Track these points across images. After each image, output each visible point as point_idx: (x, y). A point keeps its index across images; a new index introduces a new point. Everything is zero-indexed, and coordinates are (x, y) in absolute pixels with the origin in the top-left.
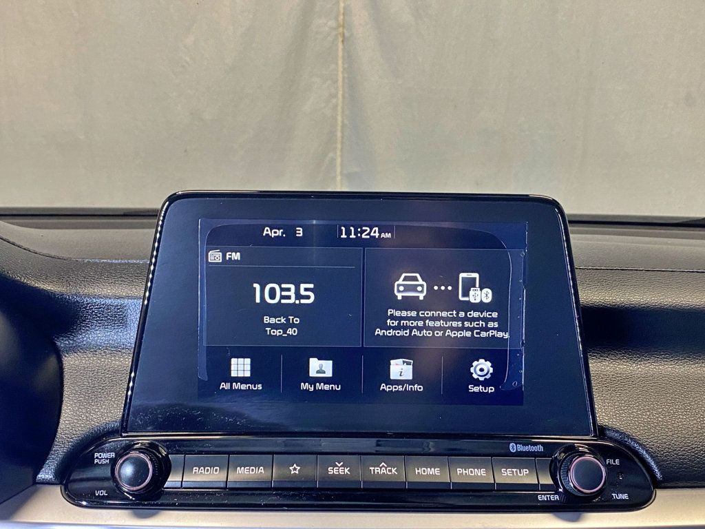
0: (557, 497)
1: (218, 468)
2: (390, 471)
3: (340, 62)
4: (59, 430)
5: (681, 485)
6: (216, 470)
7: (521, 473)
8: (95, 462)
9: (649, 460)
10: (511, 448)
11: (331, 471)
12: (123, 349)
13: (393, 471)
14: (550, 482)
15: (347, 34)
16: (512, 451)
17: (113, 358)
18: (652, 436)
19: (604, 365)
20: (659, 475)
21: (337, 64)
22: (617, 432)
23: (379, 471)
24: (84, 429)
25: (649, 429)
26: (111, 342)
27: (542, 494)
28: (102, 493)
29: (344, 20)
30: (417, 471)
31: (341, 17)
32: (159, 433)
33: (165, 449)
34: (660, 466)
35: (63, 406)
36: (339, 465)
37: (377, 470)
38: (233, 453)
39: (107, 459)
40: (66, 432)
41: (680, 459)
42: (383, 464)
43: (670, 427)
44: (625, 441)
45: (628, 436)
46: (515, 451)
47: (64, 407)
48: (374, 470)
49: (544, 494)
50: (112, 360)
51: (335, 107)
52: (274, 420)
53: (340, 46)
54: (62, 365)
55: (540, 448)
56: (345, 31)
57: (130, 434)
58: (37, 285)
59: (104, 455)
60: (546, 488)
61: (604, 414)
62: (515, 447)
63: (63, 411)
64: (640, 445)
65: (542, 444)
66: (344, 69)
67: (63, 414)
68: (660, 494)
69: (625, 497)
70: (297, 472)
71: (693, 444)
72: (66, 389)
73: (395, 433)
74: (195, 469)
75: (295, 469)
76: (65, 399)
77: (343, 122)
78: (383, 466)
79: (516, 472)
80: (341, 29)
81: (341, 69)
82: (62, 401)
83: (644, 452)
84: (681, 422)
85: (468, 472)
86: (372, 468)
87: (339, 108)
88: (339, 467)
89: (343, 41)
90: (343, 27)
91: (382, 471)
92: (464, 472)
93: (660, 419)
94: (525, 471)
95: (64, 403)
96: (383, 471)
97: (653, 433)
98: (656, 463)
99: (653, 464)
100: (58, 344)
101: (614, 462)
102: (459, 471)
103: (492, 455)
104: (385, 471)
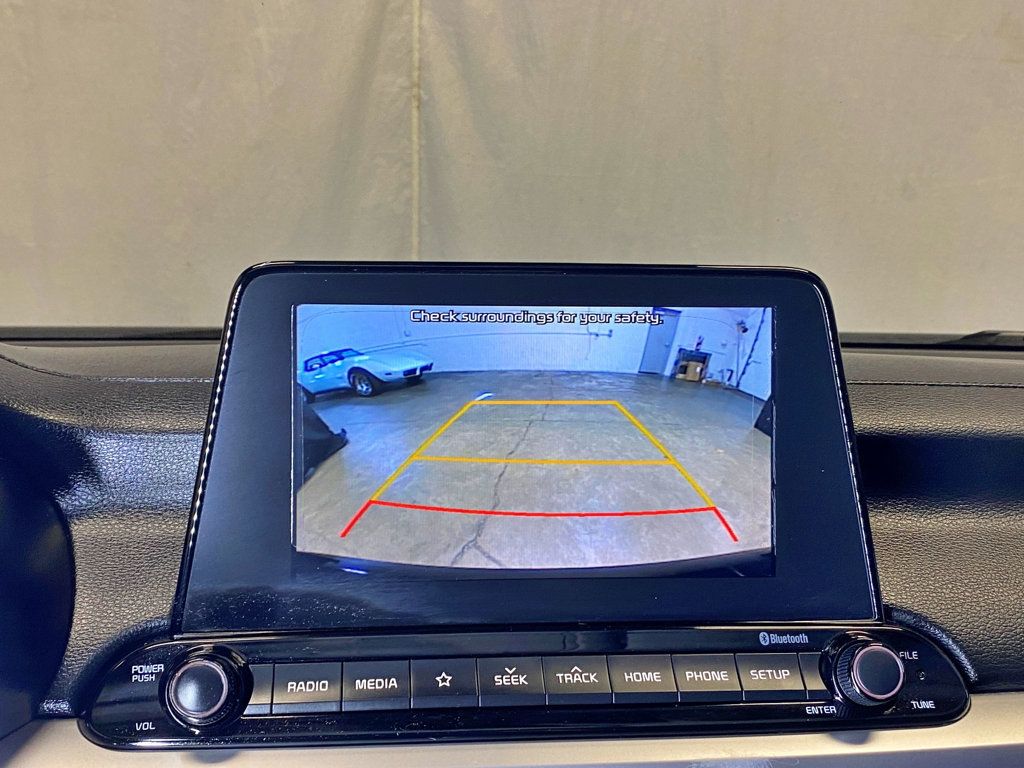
0: (833, 709)
1: (326, 682)
2: (588, 678)
3: (415, 138)
4: (72, 633)
5: (1004, 687)
6: (324, 685)
7: (778, 676)
8: (133, 679)
9: (958, 652)
10: (761, 639)
11: (499, 680)
12: (166, 511)
13: (592, 678)
14: (821, 686)
15: (425, 97)
16: (763, 643)
17: (150, 525)
18: (959, 617)
19: (879, 521)
20: (972, 674)
21: (410, 139)
22: (909, 613)
23: (571, 678)
24: (112, 631)
25: (953, 608)
26: (146, 500)
27: (811, 705)
28: (146, 726)
29: (419, 76)
30: (627, 677)
31: (416, 74)
32: (232, 633)
33: (243, 656)
34: (974, 660)
35: (77, 597)
36: (511, 672)
37: (568, 677)
38: (348, 660)
39: (152, 674)
40: (83, 636)
41: (1000, 649)
42: (576, 668)
43: (983, 604)
44: (922, 626)
45: (925, 619)
46: (767, 643)
47: (78, 599)
48: (563, 677)
49: (815, 705)
50: (149, 529)
51: (409, 200)
52: (406, 608)
53: (415, 113)
54: (71, 536)
55: (804, 639)
56: (422, 92)
57: (185, 635)
58: (32, 413)
59: (146, 669)
60: (815, 695)
61: (888, 588)
62: (767, 638)
63: (77, 606)
64: (943, 631)
65: (806, 632)
66: (421, 146)
67: (78, 611)
68: (977, 701)
69: (929, 705)
70: (448, 684)
71: (1016, 628)
72: (79, 572)
73: (589, 623)
74: (291, 685)
75: (444, 680)
76: (79, 586)
77: (419, 222)
78: (576, 671)
79: (772, 673)
80: (415, 90)
81: (416, 147)
82: (75, 591)
83: (951, 642)
84: (997, 597)
85: (702, 676)
86: (560, 675)
87: (415, 203)
88: (511, 675)
89: (418, 107)
90: (419, 87)
91: (575, 679)
92: (696, 676)
93: (967, 594)
94: (784, 673)
95: (78, 592)
96: (577, 678)
97: (960, 614)
98: (968, 656)
99: (963, 657)
100: (63, 505)
101: (911, 656)
102: (689, 675)
103: (735, 651)
104: (580, 679)
